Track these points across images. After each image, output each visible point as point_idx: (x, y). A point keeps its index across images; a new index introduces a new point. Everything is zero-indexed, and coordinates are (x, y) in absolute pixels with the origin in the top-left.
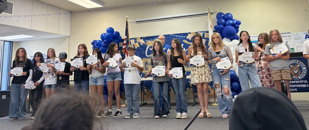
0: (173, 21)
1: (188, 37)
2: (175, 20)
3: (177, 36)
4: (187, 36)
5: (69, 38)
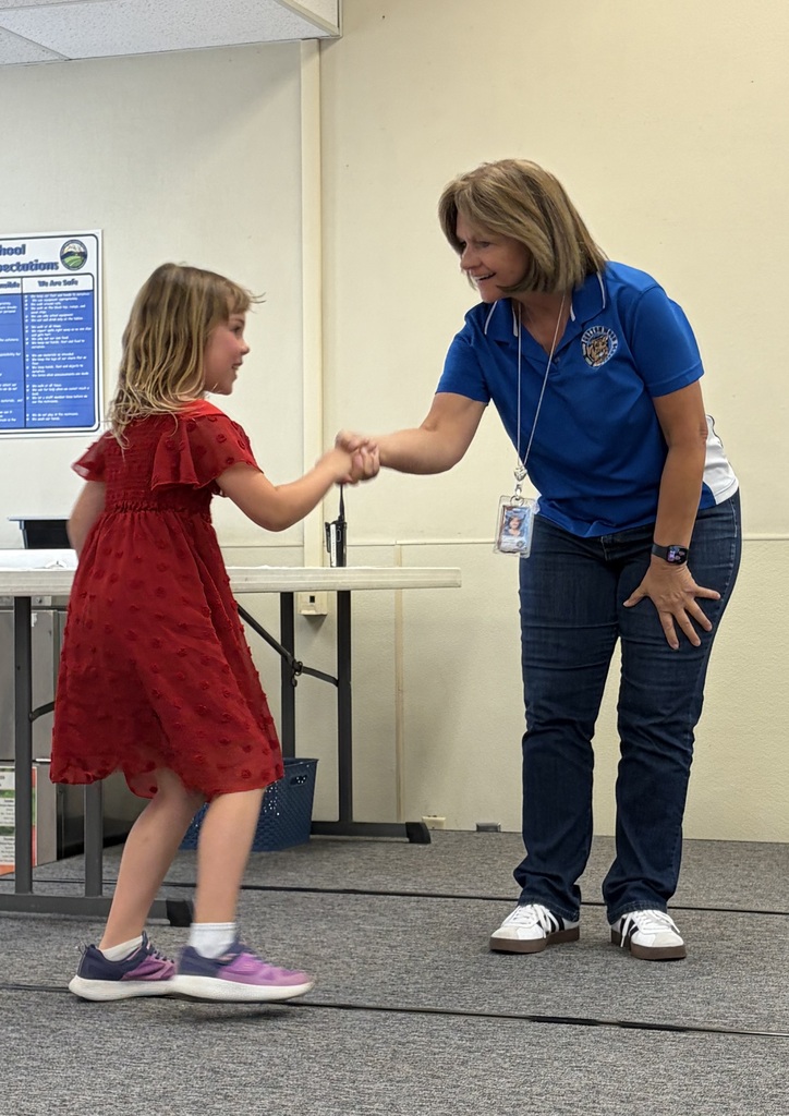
5: (326, 53)
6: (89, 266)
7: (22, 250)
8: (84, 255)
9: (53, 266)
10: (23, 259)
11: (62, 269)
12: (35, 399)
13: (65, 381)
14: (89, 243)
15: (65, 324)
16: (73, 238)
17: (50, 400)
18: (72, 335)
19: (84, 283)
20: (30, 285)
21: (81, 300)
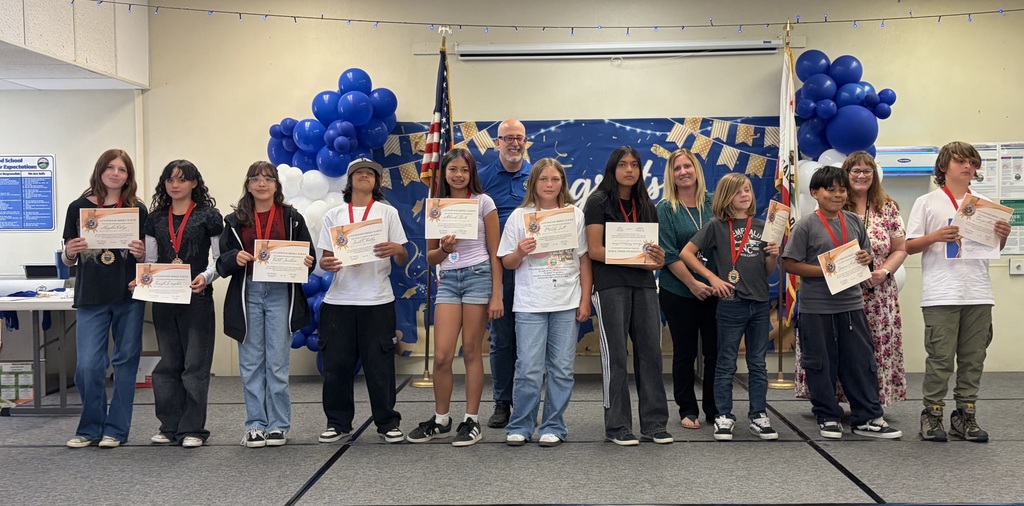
0: (619, 66)
1: (671, 137)
2: (627, 62)
3: (628, 128)
4: (670, 131)
5: (145, 95)
6: (50, 167)
7: (21, 161)
8: (47, 164)
9: (35, 167)
10: (21, 164)
11: (38, 168)
12: (27, 217)
13: (40, 211)
14: (50, 160)
15: (39, 189)
16: (43, 157)
17: (33, 218)
18: (43, 194)
19: (48, 174)
20: (25, 174)
21: (47, 180)
